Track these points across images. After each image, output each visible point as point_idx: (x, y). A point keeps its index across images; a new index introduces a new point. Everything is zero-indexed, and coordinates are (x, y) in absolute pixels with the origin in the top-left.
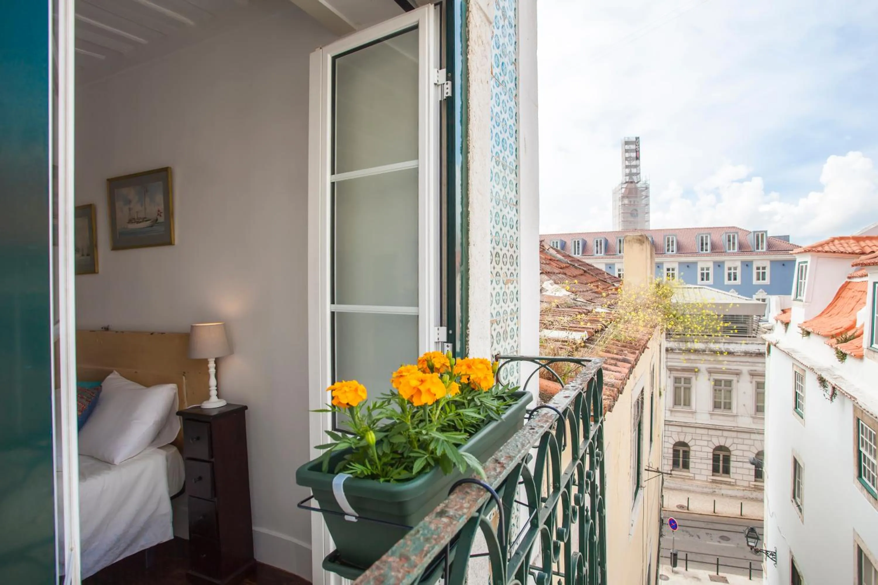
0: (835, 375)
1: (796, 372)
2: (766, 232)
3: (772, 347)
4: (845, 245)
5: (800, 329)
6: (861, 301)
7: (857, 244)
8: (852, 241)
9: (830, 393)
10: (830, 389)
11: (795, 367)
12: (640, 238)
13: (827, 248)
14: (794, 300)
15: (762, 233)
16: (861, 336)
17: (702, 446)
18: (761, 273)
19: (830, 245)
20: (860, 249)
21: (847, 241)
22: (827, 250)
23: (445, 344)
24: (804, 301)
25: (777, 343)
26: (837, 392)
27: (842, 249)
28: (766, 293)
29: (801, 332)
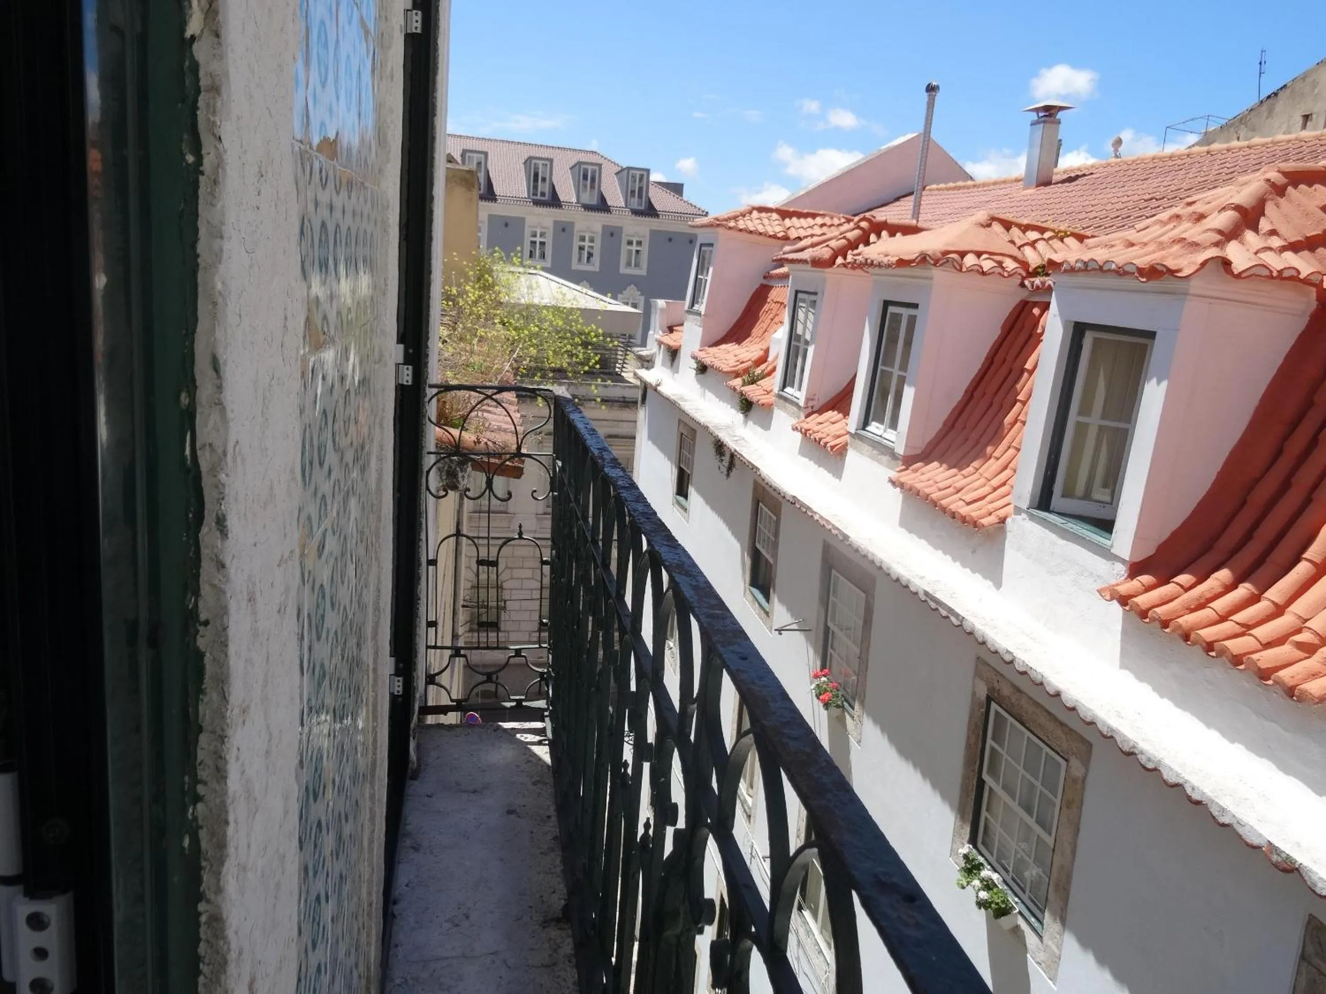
0: (735, 436)
1: (682, 434)
2: (648, 171)
3: (649, 391)
4: (766, 221)
5: (693, 361)
6: (776, 320)
7: (781, 222)
8: (775, 216)
9: (727, 465)
10: (727, 458)
11: (681, 426)
12: (468, 176)
13: (741, 224)
14: (688, 312)
15: (642, 172)
16: (773, 374)
17: (522, 579)
18: (634, 252)
19: (745, 219)
20: (784, 232)
21: (769, 214)
22: (741, 227)
23: (400, 366)
24: (703, 313)
25: (659, 385)
26: (737, 462)
27: (761, 229)
28: (639, 293)
29: (695, 366)
